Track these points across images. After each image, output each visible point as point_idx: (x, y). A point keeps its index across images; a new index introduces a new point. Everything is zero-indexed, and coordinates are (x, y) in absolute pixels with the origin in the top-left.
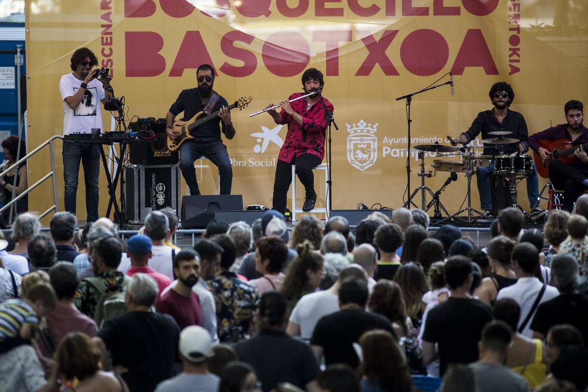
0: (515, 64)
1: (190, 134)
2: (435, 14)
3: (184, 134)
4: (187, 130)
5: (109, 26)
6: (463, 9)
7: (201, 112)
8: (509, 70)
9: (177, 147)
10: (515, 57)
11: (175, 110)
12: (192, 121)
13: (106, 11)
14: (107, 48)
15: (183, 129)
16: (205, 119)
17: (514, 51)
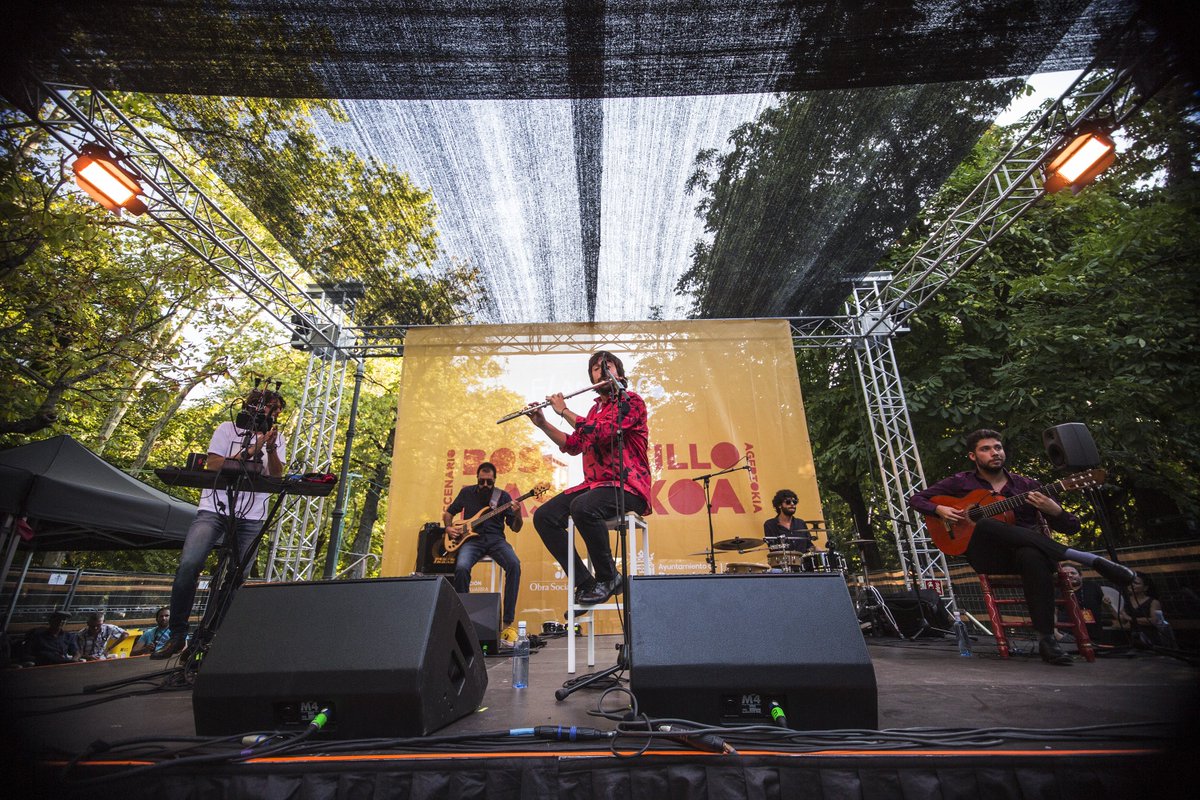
0: (757, 504)
1: (474, 531)
2: (693, 468)
3: (466, 531)
4: (470, 528)
5: (451, 481)
6: (713, 465)
7: (487, 508)
8: (754, 509)
9: (457, 547)
10: (757, 499)
11: (453, 510)
12: (476, 517)
13: (450, 470)
14: (448, 497)
15: (465, 526)
16: (492, 514)
17: (756, 495)
